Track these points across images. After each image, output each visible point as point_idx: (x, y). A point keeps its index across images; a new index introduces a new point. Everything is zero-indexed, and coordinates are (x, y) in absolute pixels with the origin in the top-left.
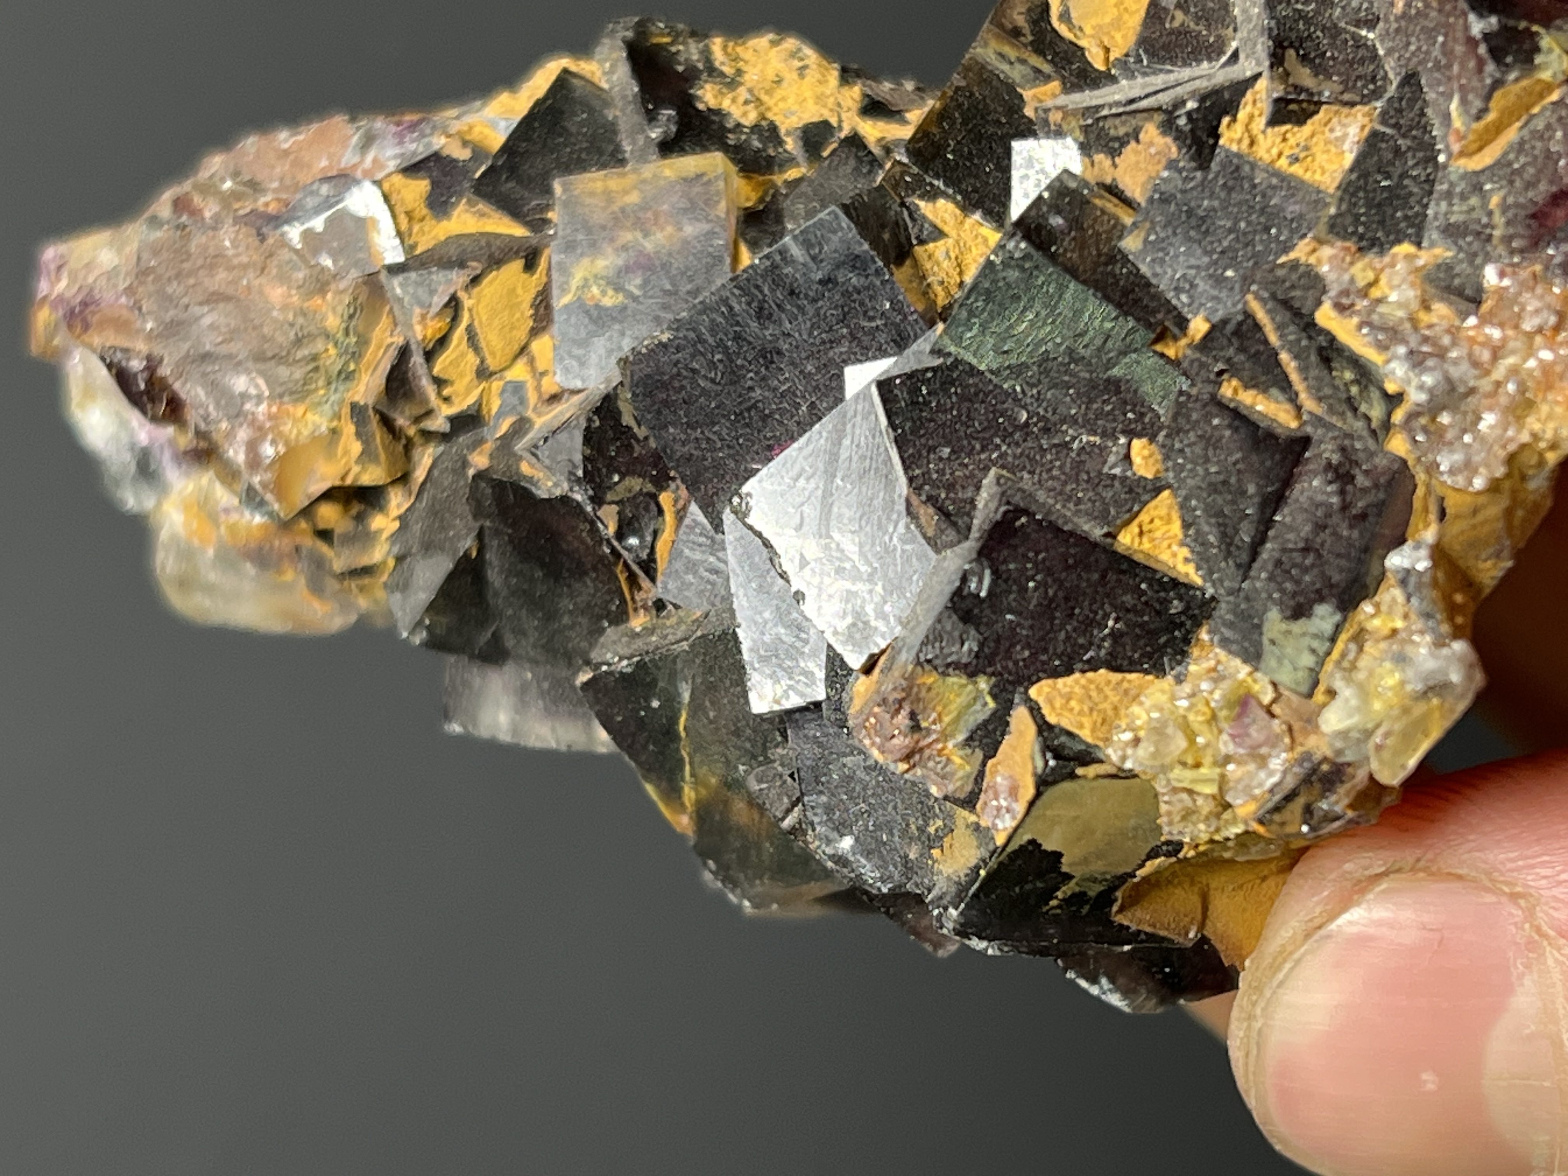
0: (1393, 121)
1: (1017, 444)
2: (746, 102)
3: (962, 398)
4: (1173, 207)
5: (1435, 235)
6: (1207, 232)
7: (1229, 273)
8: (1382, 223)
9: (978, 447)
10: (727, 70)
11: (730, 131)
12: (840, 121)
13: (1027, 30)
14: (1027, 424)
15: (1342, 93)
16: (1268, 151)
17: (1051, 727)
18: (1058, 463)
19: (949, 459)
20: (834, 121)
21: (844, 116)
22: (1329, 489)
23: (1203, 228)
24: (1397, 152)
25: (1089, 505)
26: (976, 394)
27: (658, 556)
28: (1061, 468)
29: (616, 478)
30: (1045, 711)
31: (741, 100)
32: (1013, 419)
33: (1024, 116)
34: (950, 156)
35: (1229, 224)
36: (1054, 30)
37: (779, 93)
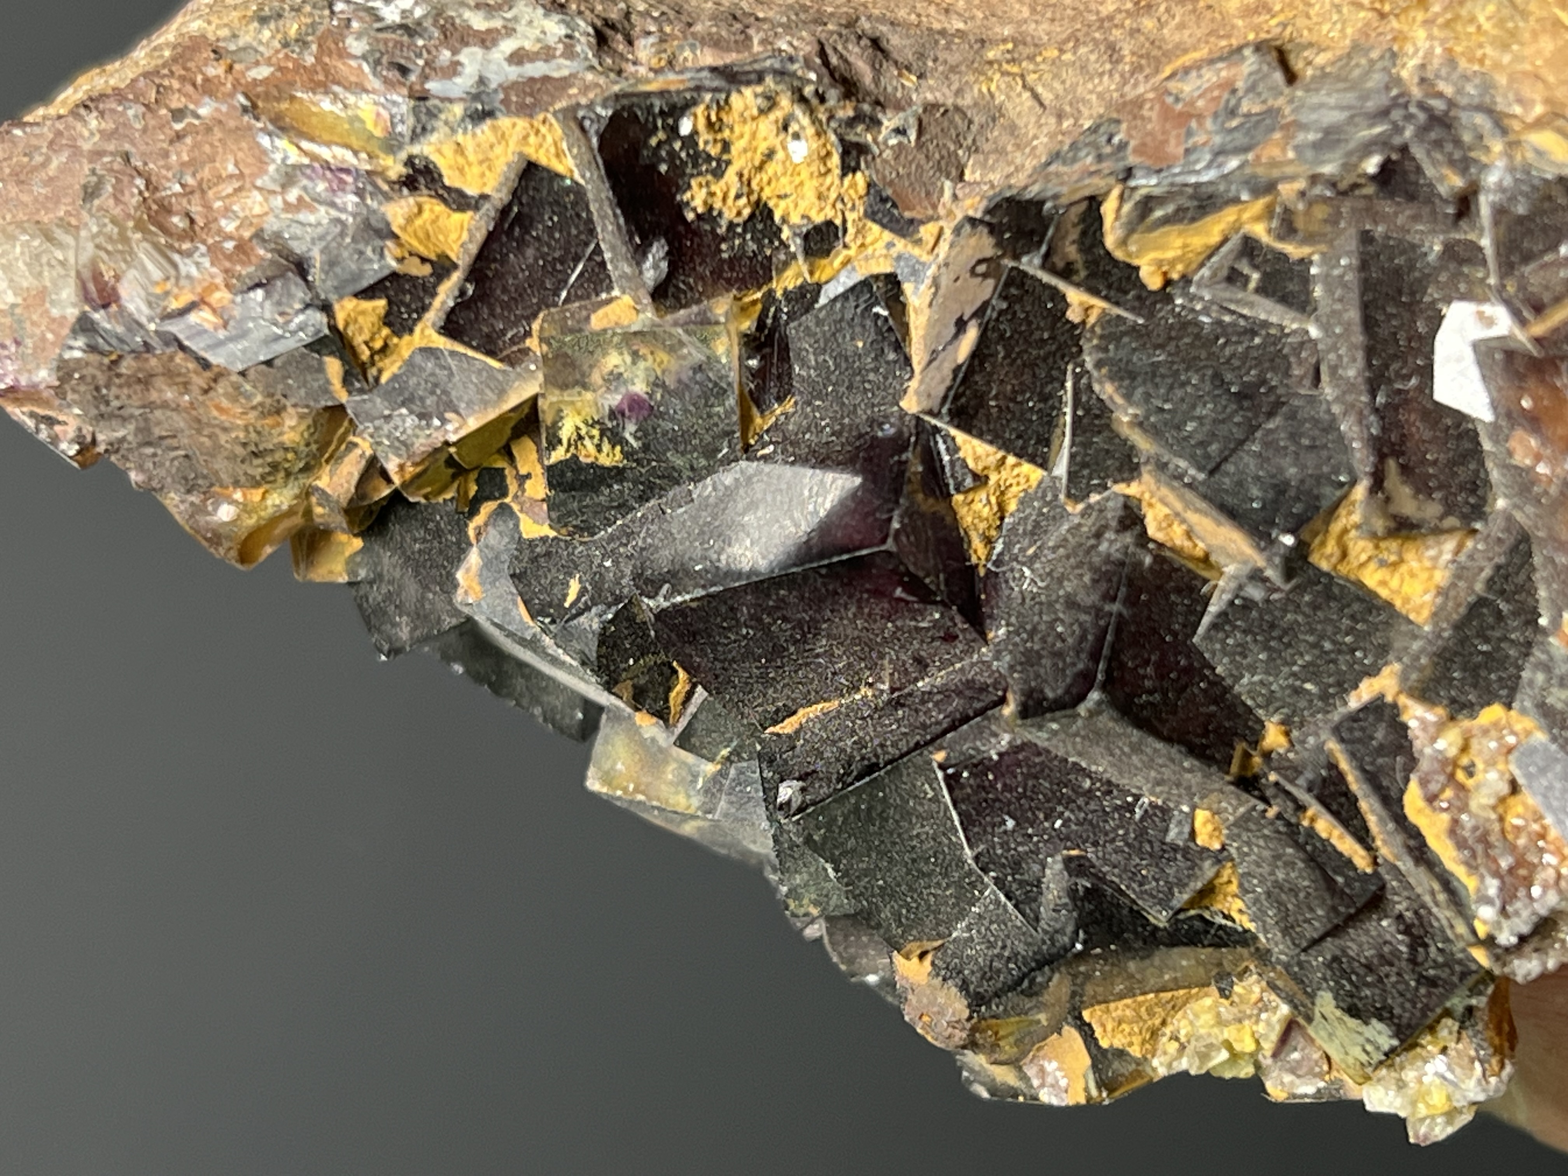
0: (1497, 587)
1: (1080, 808)
2: (738, 197)
3: (1026, 777)
4: (1254, 614)
5: (1528, 704)
6: (1289, 645)
7: (1308, 686)
8: (1475, 686)
9: (1041, 816)
10: (714, 150)
11: (724, 239)
12: (844, 221)
13: (1079, 265)
14: (1090, 790)
15: (1441, 518)
16: (1357, 557)
17: (1104, 1052)
18: (1121, 832)
19: (1014, 831)
20: (838, 222)
21: (851, 216)
22: (1400, 937)
23: (1285, 640)
24: (1499, 615)
25: (1154, 884)
26: (1042, 771)
27: (672, 703)
28: (1124, 838)
29: (631, 662)
30: (1098, 1034)
31: (732, 194)
32: (1077, 790)
33: (1068, 321)
34: (992, 403)
35: (1311, 639)
36: (1108, 253)
37: (771, 168)
